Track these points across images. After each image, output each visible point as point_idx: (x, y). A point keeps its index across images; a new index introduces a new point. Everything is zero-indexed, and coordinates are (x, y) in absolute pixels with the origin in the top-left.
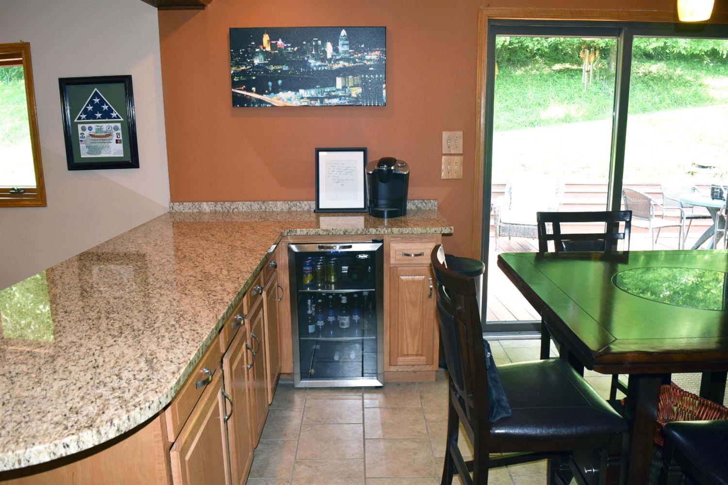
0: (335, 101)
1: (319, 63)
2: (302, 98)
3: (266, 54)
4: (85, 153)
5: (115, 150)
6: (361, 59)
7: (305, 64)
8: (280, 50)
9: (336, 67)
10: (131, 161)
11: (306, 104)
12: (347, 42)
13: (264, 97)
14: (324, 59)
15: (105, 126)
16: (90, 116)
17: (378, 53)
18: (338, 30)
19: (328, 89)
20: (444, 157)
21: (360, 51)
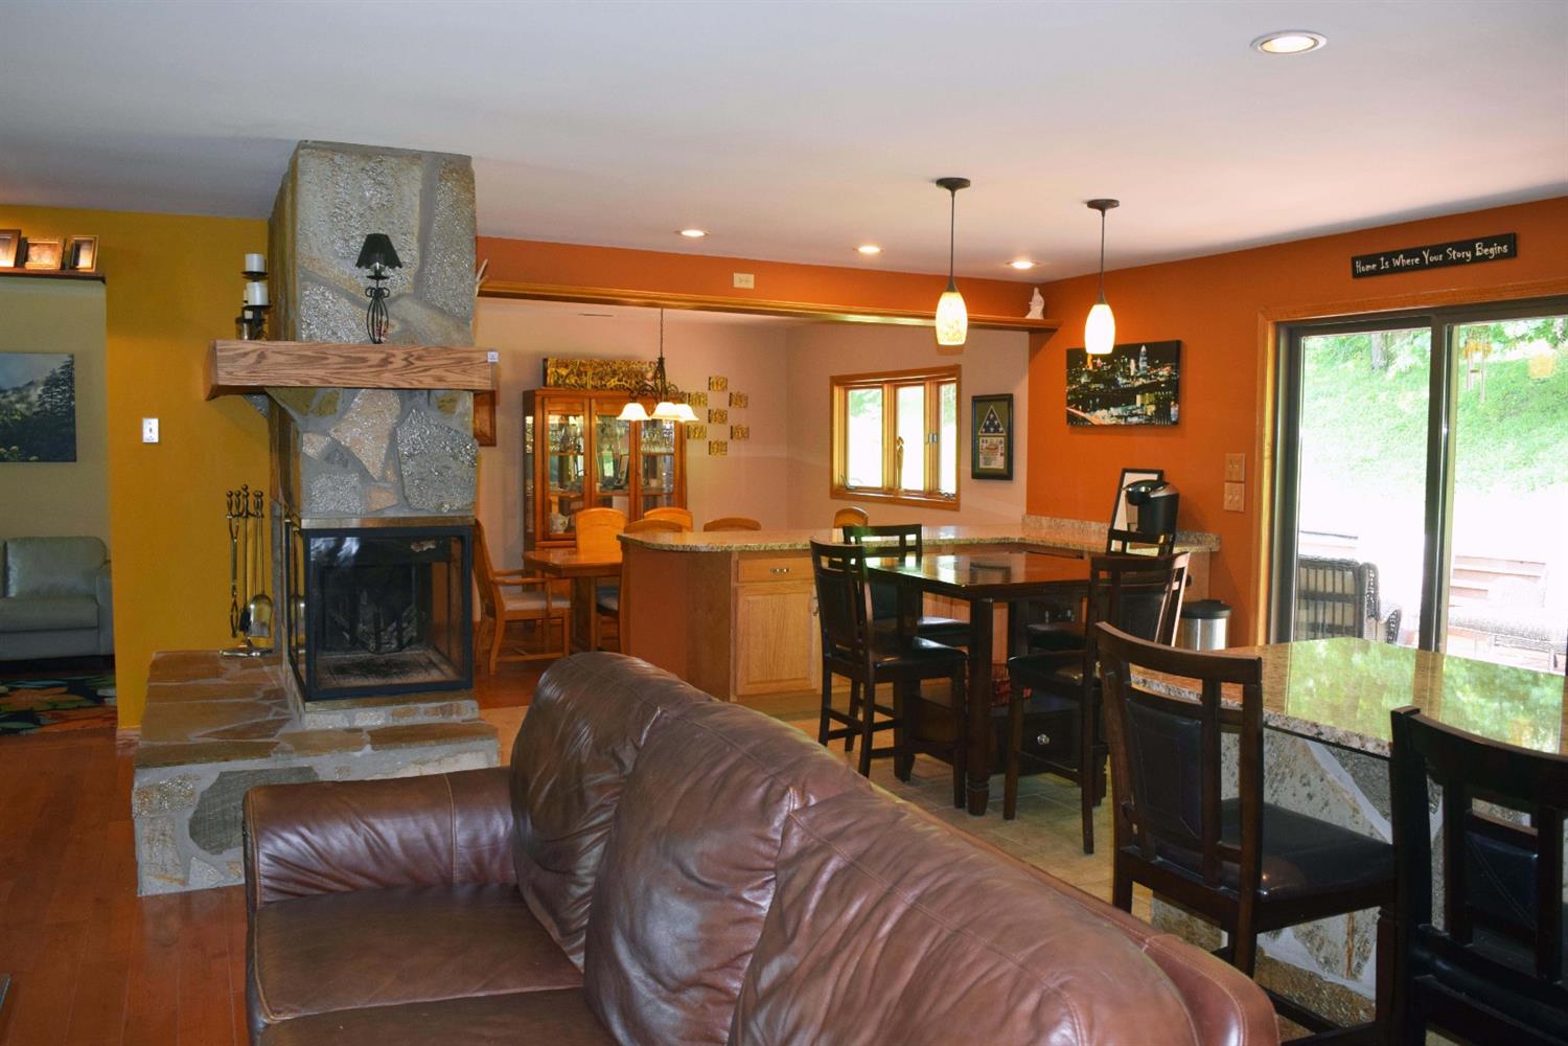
0: (1135, 420)
1: (1125, 381)
2: (1112, 416)
4: (982, 466)
5: (998, 463)
6: (1156, 375)
7: (1115, 382)
8: (1098, 368)
9: (1137, 384)
10: (1006, 475)
11: (1114, 422)
12: (1145, 358)
13: (1086, 416)
14: (1127, 377)
15: (995, 440)
16: (987, 431)
17: (1168, 368)
18: (1140, 346)
19: (1130, 408)
20: (1227, 484)
21: (1155, 367)
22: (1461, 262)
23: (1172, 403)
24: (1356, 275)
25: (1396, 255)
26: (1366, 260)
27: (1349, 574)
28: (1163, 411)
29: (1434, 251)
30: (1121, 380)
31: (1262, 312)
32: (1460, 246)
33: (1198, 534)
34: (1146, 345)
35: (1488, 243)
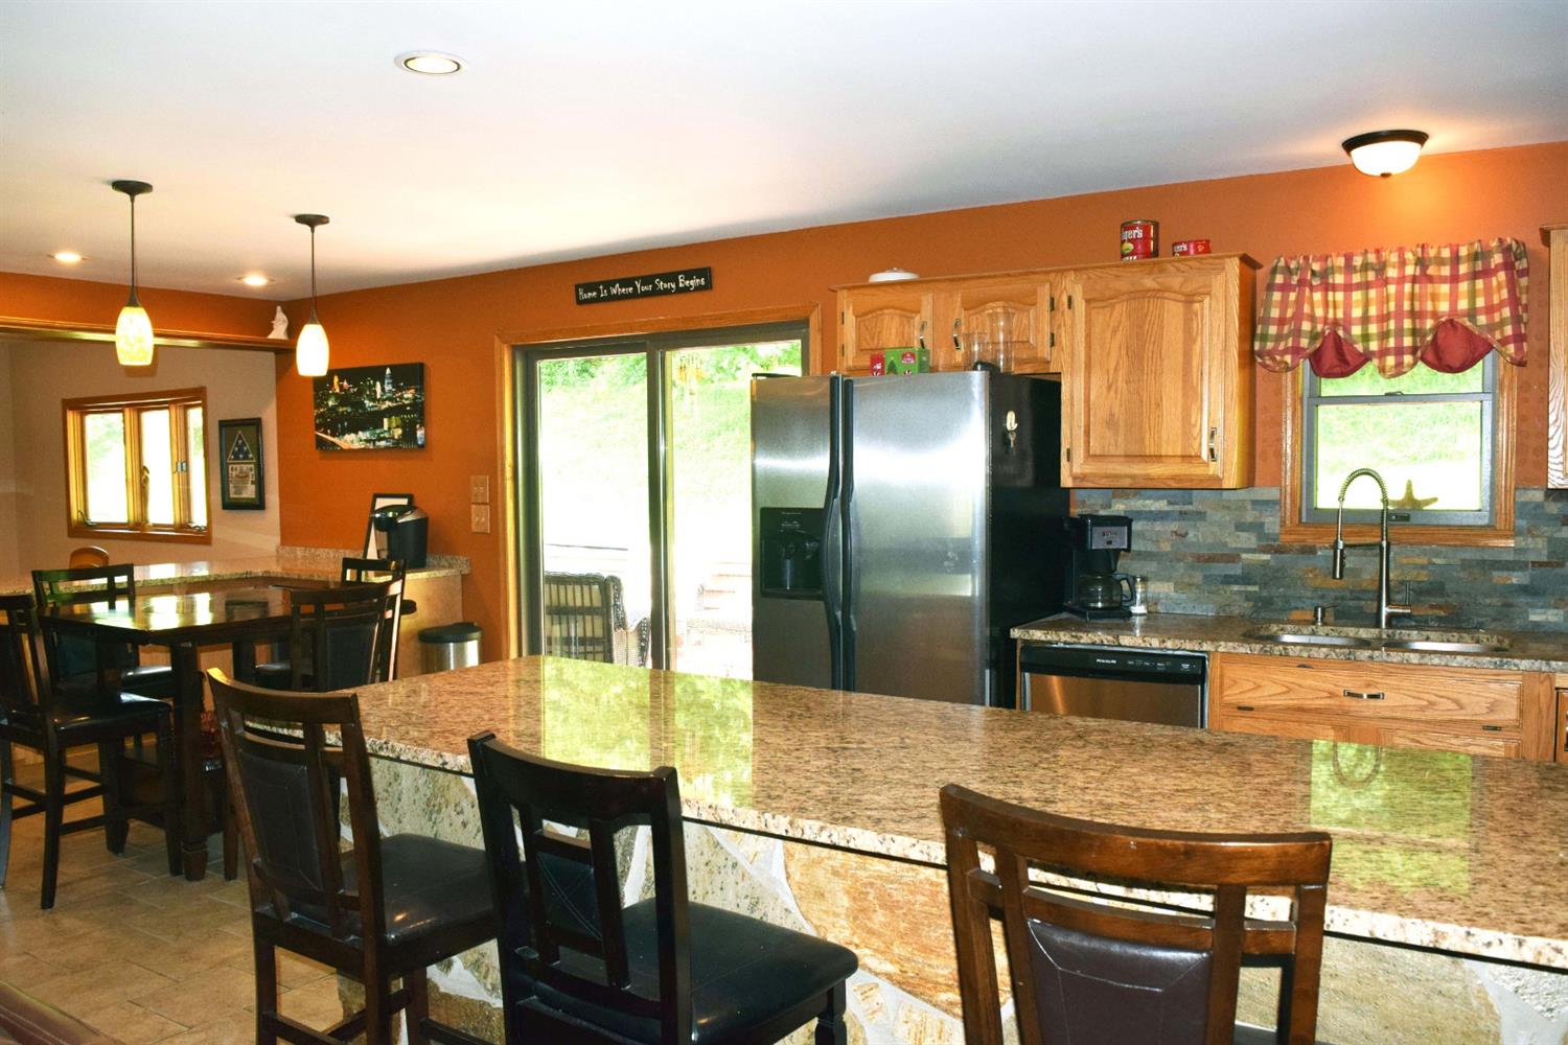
0: (383, 443)
1: (371, 404)
2: (361, 440)
3: (337, 396)
4: (232, 495)
5: (249, 492)
6: (401, 397)
7: (362, 405)
8: (345, 390)
9: (384, 407)
10: (259, 504)
11: (363, 446)
12: (390, 381)
13: (335, 440)
14: (374, 399)
15: (245, 467)
16: (237, 458)
17: (412, 391)
18: (385, 368)
19: (378, 431)
20: (473, 506)
21: (400, 389)
22: (667, 292)
23: (418, 426)
24: (580, 302)
25: (612, 283)
26: (588, 287)
27: (596, 588)
28: (409, 435)
29: (646, 280)
30: (368, 403)
31: (498, 335)
32: (667, 277)
33: (448, 557)
34: (391, 367)
35: (689, 275)
